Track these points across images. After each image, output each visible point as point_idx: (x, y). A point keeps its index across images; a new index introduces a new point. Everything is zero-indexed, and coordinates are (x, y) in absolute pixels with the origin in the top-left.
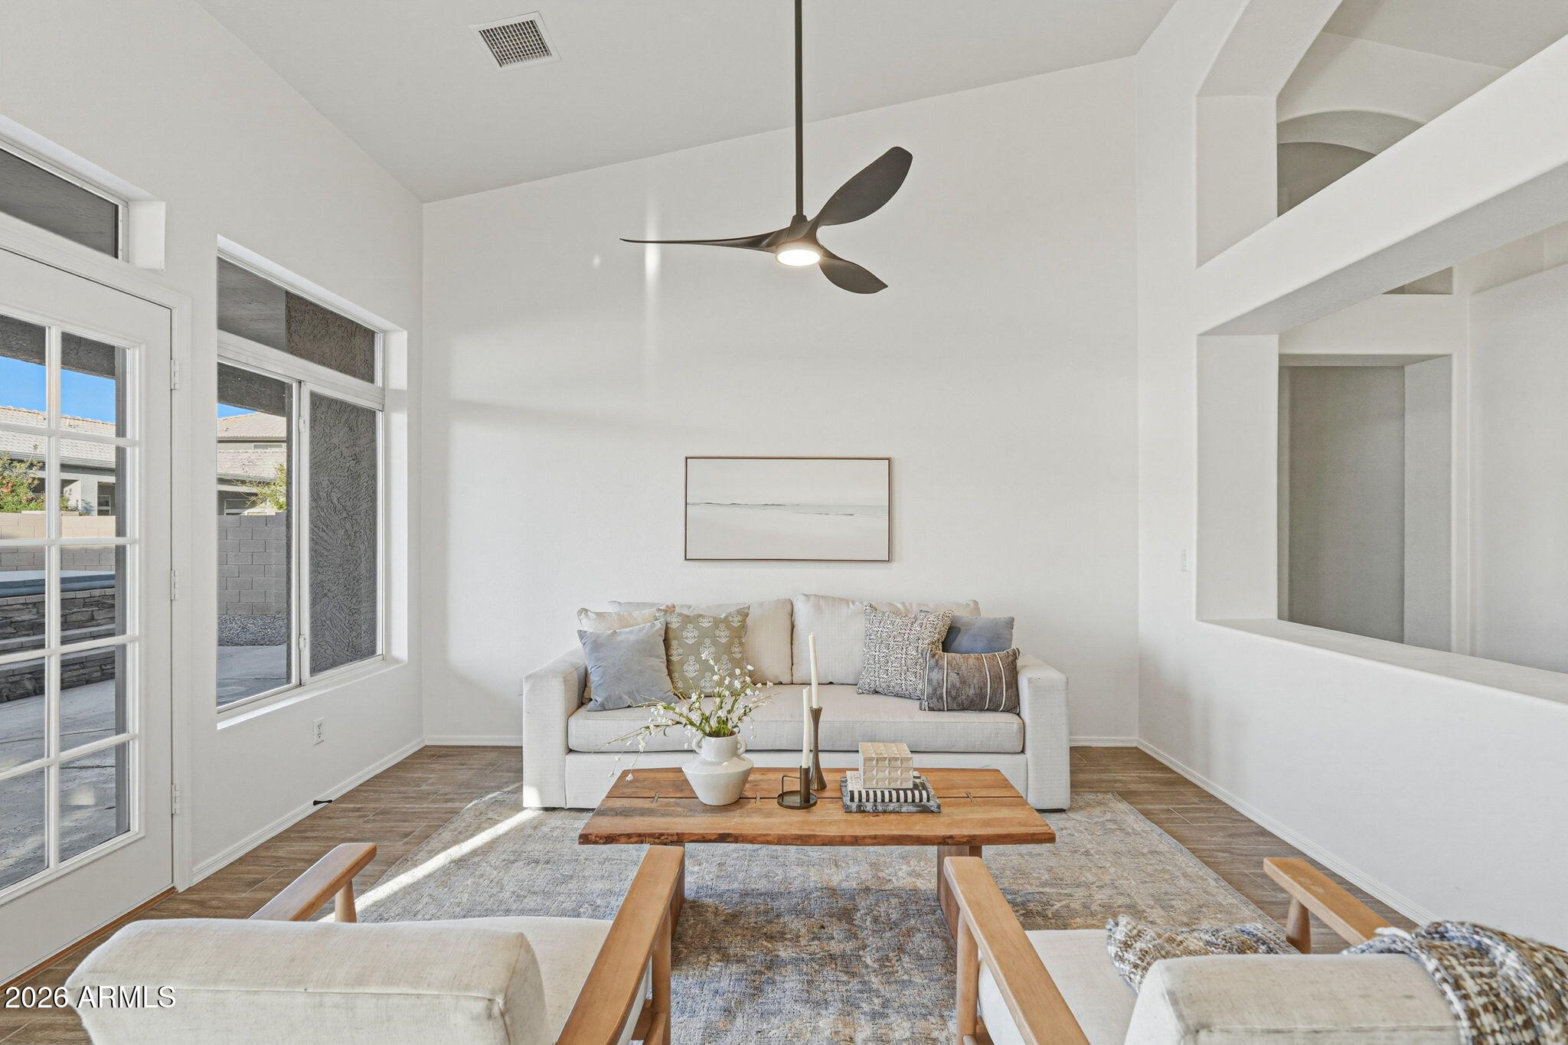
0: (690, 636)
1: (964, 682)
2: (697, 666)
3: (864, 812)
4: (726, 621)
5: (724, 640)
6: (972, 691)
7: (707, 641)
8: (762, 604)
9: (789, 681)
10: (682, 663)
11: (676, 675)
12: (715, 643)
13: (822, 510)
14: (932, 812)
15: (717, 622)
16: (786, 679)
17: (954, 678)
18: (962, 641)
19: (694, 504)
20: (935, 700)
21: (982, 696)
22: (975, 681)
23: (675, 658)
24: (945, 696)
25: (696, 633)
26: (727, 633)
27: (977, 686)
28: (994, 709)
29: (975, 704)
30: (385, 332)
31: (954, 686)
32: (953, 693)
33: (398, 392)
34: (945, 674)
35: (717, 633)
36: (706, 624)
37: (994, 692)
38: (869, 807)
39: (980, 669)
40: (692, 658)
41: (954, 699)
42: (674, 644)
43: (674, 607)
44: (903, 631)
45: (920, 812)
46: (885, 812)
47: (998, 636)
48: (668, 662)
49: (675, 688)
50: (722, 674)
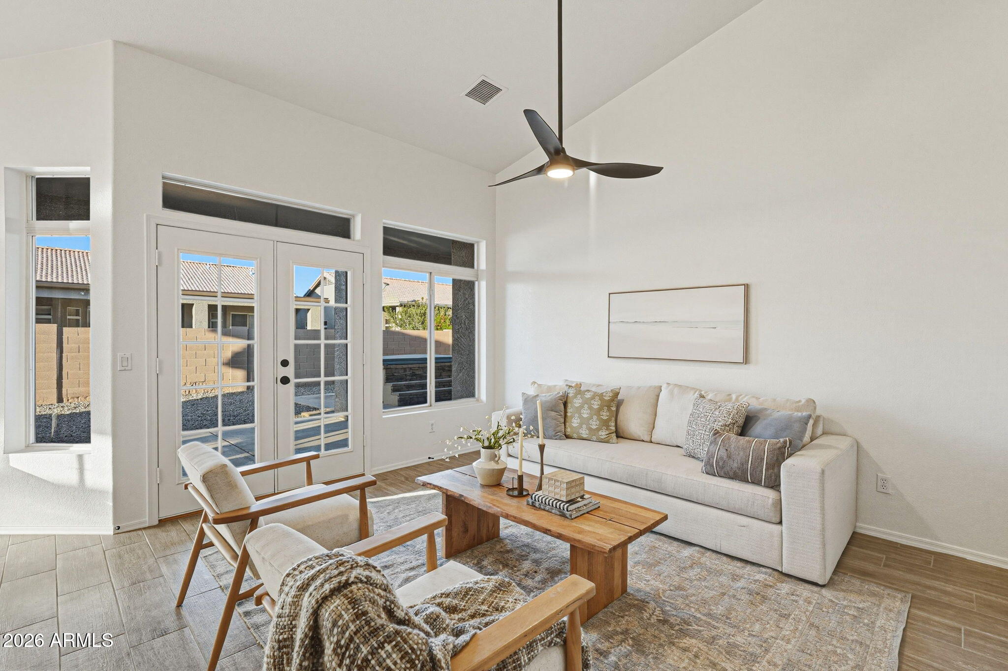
0: (577, 402)
1: (729, 457)
3: (535, 506)
4: (601, 396)
5: (596, 407)
6: (735, 465)
7: (586, 406)
8: (639, 388)
9: (648, 440)
10: (572, 417)
11: (567, 424)
12: (590, 408)
14: (567, 518)
15: (595, 395)
16: (645, 438)
17: (723, 453)
18: (757, 428)
20: (709, 466)
21: (745, 472)
22: (739, 458)
23: (569, 414)
24: (715, 465)
25: (580, 401)
26: (599, 403)
27: (739, 462)
28: (756, 482)
29: (739, 476)
30: (478, 242)
31: (721, 458)
32: (721, 463)
33: (483, 270)
34: (718, 448)
35: (593, 402)
36: (588, 395)
37: (754, 468)
38: (537, 504)
39: (745, 449)
40: (577, 415)
42: (569, 405)
43: (581, 384)
44: (707, 414)
45: (560, 515)
46: (544, 510)
48: (565, 416)
49: (566, 431)
50: (594, 427)
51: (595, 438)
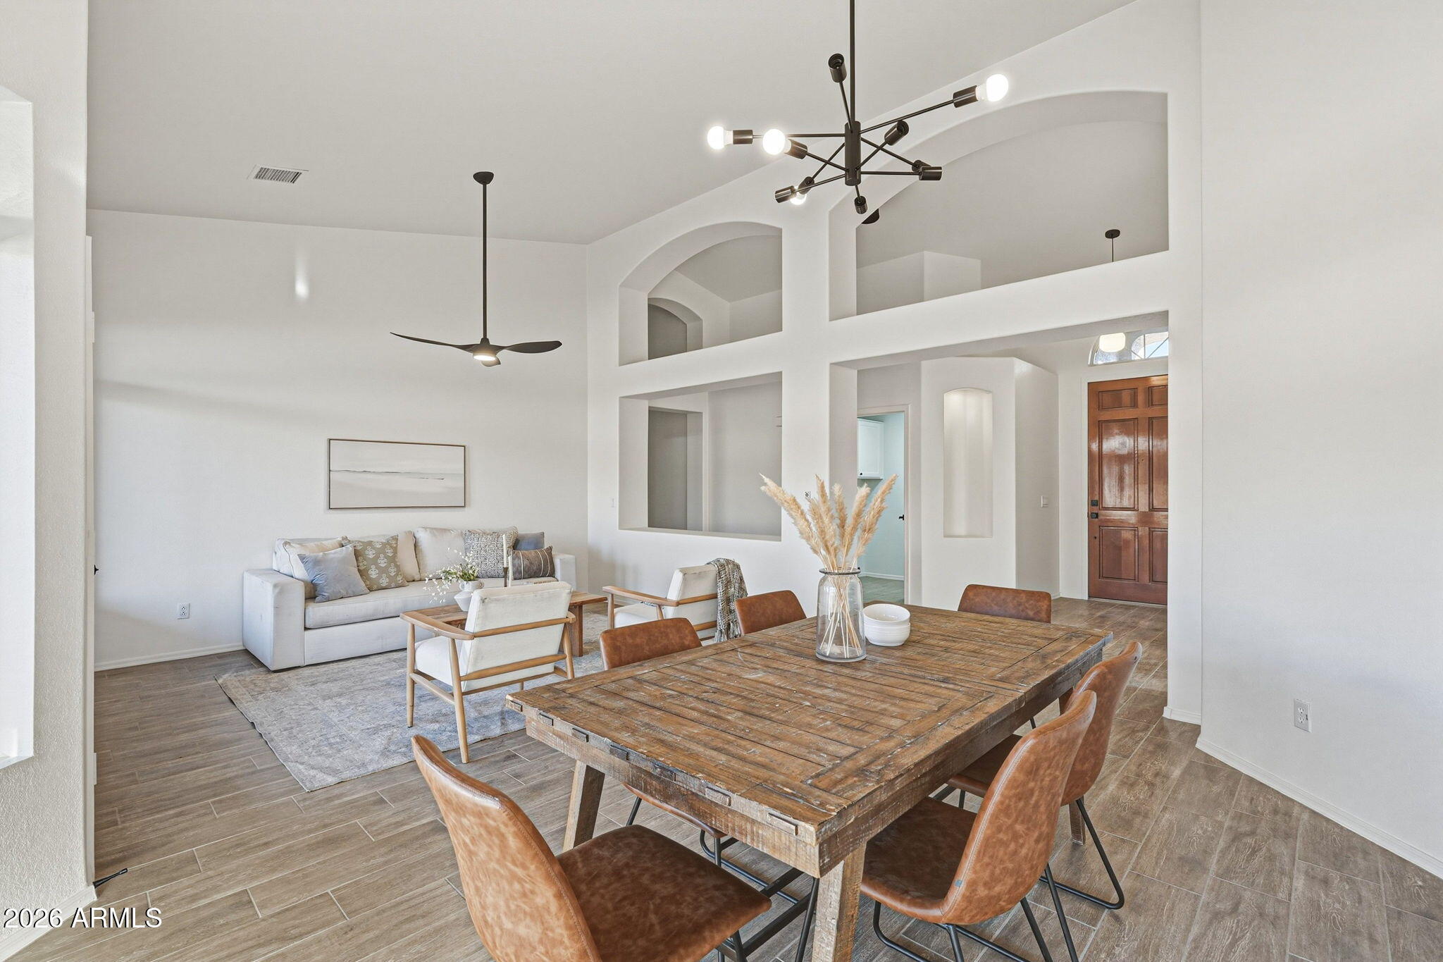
0: (370, 554)
1: (531, 563)
2: (377, 571)
4: (388, 543)
6: (534, 568)
9: (420, 579)
11: (365, 578)
13: (422, 475)
15: (384, 544)
16: (417, 577)
17: (524, 562)
18: (523, 544)
19: (336, 471)
20: (517, 574)
21: (539, 569)
22: (537, 563)
23: (364, 567)
24: (522, 572)
25: (372, 552)
26: (389, 550)
28: (545, 576)
31: (527, 566)
32: (527, 569)
34: (520, 560)
35: (384, 550)
36: (378, 545)
37: (545, 567)
39: (538, 557)
40: (373, 567)
41: (526, 572)
43: (355, 537)
47: (537, 541)
48: (359, 570)
49: (366, 585)
50: (393, 574)
51: (393, 585)
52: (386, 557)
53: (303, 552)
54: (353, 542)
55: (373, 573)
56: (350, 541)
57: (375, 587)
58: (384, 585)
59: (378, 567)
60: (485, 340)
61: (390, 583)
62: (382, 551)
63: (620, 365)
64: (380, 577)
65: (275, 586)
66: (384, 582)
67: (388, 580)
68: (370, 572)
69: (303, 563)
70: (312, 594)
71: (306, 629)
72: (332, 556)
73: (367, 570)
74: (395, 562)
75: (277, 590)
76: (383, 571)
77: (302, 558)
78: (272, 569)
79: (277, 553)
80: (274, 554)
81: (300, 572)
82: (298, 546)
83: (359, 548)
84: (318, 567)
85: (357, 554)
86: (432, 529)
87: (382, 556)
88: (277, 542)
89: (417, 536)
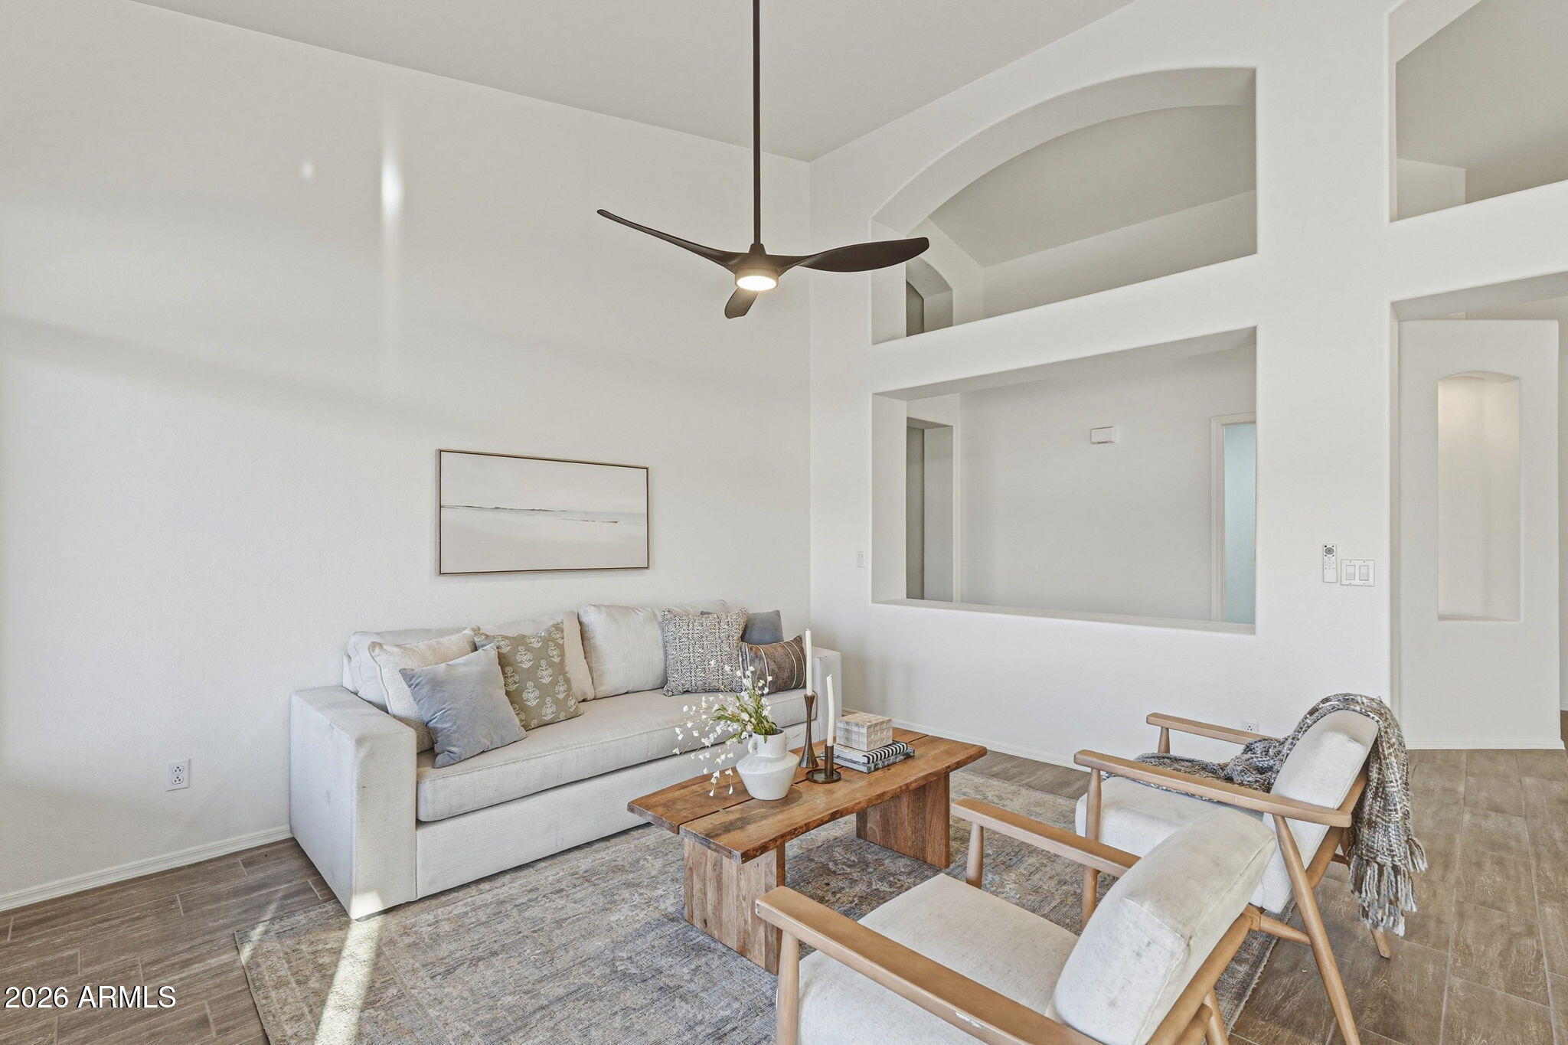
0: (525, 661)
1: (780, 668)
2: (537, 693)
4: (551, 639)
5: (557, 660)
6: (786, 674)
9: (593, 696)
13: (588, 517)
15: (545, 641)
16: (590, 696)
17: (772, 665)
21: (792, 677)
22: (787, 666)
23: (510, 688)
25: (530, 656)
26: (558, 652)
27: (788, 669)
28: (797, 687)
29: (787, 685)
31: (774, 672)
34: (766, 663)
35: (550, 652)
36: (536, 644)
37: (799, 673)
39: (788, 655)
40: (531, 684)
42: (508, 671)
45: (906, 758)
46: (889, 765)
47: (772, 628)
48: (508, 693)
49: (521, 721)
50: (561, 696)
51: (562, 716)
52: (550, 665)
53: (409, 664)
54: (494, 637)
55: (531, 697)
56: (487, 636)
57: (534, 723)
58: (548, 718)
59: (538, 686)
60: (757, 247)
61: (557, 713)
62: (540, 655)
63: (874, 343)
64: (542, 704)
65: (360, 741)
66: (549, 712)
67: (554, 709)
68: (525, 696)
69: (410, 686)
70: (430, 749)
71: (419, 823)
72: (463, 670)
73: (519, 691)
74: (564, 673)
75: (363, 752)
76: (545, 691)
77: (408, 676)
78: (342, 688)
79: (353, 659)
80: (345, 659)
81: (401, 701)
82: (396, 650)
83: (505, 650)
84: (439, 695)
85: (503, 661)
86: (608, 607)
87: (543, 663)
88: (353, 639)
89: (585, 619)
